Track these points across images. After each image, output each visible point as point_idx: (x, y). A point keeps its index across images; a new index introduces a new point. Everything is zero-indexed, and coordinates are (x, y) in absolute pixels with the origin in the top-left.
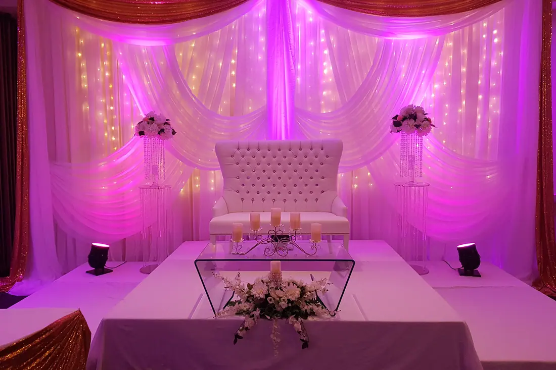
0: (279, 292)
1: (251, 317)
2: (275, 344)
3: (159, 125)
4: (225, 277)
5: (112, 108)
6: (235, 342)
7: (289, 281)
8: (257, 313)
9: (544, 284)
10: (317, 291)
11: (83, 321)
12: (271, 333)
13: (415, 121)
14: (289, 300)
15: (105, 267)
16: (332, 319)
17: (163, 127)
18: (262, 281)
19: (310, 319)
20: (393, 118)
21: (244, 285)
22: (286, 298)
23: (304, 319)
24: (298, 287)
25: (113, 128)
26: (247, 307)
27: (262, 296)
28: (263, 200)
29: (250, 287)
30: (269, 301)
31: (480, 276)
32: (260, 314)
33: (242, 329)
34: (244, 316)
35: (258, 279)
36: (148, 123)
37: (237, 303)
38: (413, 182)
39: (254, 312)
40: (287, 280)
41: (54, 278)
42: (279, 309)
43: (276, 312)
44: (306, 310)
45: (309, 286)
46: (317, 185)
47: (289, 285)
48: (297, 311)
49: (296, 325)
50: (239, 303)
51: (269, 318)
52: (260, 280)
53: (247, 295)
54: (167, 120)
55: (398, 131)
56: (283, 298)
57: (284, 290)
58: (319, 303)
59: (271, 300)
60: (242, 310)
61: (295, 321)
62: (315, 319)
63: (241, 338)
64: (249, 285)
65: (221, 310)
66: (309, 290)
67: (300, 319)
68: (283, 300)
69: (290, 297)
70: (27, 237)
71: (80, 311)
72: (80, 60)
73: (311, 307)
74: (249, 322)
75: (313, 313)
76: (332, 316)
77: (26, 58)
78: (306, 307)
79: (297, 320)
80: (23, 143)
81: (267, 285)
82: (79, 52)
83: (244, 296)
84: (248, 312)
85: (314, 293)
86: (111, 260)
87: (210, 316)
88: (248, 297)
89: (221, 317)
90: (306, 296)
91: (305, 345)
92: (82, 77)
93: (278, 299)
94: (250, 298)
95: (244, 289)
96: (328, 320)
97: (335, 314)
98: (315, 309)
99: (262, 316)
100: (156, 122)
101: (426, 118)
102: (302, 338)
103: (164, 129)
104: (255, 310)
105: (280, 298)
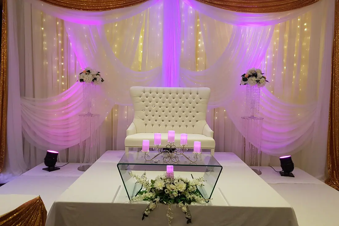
0: (172, 186)
1: (154, 202)
2: (169, 220)
3: (93, 75)
4: (136, 175)
5: (62, 64)
6: (143, 219)
7: (179, 179)
8: (158, 199)
9: (332, 182)
10: (197, 185)
11: (42, 204)
12: (167, 213)
13: (256, 78)
14: (178, 191)
15: (55, 166)
16: (207, 204)
17: (96, 77)
18: (161, 178)
19: (192, 204)
20: (242, 76)
21: (148, 180)
22: (177, 190)
23: (188, 204)
24: (184, 183)
25: (63, 77)
26: (151, 196)
27: (161, 189)
28: (159, 125)
29: (153, 182)
30: (165, 192)
31: (294, 177)
32: (160, 201)
33: (148, 210)
34: (150, 201)
35: (158, 177)
36: (86, 74)
37: (144, 193)
38: (253, 116)
39: (156, 199)
40: (177, 178)
41: (22, 173)
42: (172, 197)
43: (170, 199)
44: (190, 198)
45: (191, 182)
46: (194, 117)
47: (178, 181)
48: (184, 198)
49: (183, 208)
50: (145, 193)
51: (165, 203)
52: (160, 178)
53: (151, 187)
54: (98, 72)
55: (245, 84)
56: (175, 190)
57: (175, 184)
58: (198, 194)
59: (167, 191)
60: (148, 197)
61: (183, 205)
62: (196, 204)
63: (147, 216)
64: (152, 181)
65: (134, 197)
66: (191, 184)
67: (186, 204)
68: (175, 191)
69: (179, 190)
70: (4, 145)
71: (40, 197)
72: (42, 32)
73: (193, 196)
74: (152, 206)
75: (194, 200)
76: (206, 202)
77: (7, 30)
78: (190, 196)
79: (184, 204)
80: (3, 84)
81: (164, 181)
82: (42, 27)
83: (149, 188)
84: (151, 199)
85: (195, 187)
86: (59, 162)
87: (127, 201)
88: (151, 189)
89: (134, 202)
90: (190, 189)
91: (189, 221)
92: (44, 43)
93: (172, 190)
94: (153, 189)
95: (149, 184)
96: (204, 205)
97: (209, 201)
98: (196, 197)
99: (161, 202)
100: (91, 73)
101: (263, 76)
102: (187, 217)
103: (96, 78)
104: (157, 198)
105: (173, 190)
